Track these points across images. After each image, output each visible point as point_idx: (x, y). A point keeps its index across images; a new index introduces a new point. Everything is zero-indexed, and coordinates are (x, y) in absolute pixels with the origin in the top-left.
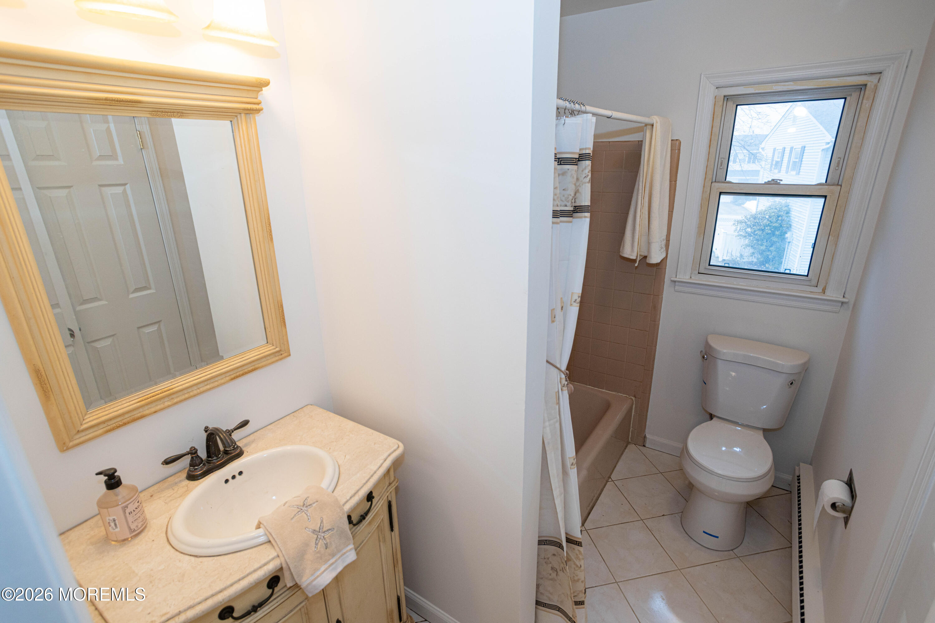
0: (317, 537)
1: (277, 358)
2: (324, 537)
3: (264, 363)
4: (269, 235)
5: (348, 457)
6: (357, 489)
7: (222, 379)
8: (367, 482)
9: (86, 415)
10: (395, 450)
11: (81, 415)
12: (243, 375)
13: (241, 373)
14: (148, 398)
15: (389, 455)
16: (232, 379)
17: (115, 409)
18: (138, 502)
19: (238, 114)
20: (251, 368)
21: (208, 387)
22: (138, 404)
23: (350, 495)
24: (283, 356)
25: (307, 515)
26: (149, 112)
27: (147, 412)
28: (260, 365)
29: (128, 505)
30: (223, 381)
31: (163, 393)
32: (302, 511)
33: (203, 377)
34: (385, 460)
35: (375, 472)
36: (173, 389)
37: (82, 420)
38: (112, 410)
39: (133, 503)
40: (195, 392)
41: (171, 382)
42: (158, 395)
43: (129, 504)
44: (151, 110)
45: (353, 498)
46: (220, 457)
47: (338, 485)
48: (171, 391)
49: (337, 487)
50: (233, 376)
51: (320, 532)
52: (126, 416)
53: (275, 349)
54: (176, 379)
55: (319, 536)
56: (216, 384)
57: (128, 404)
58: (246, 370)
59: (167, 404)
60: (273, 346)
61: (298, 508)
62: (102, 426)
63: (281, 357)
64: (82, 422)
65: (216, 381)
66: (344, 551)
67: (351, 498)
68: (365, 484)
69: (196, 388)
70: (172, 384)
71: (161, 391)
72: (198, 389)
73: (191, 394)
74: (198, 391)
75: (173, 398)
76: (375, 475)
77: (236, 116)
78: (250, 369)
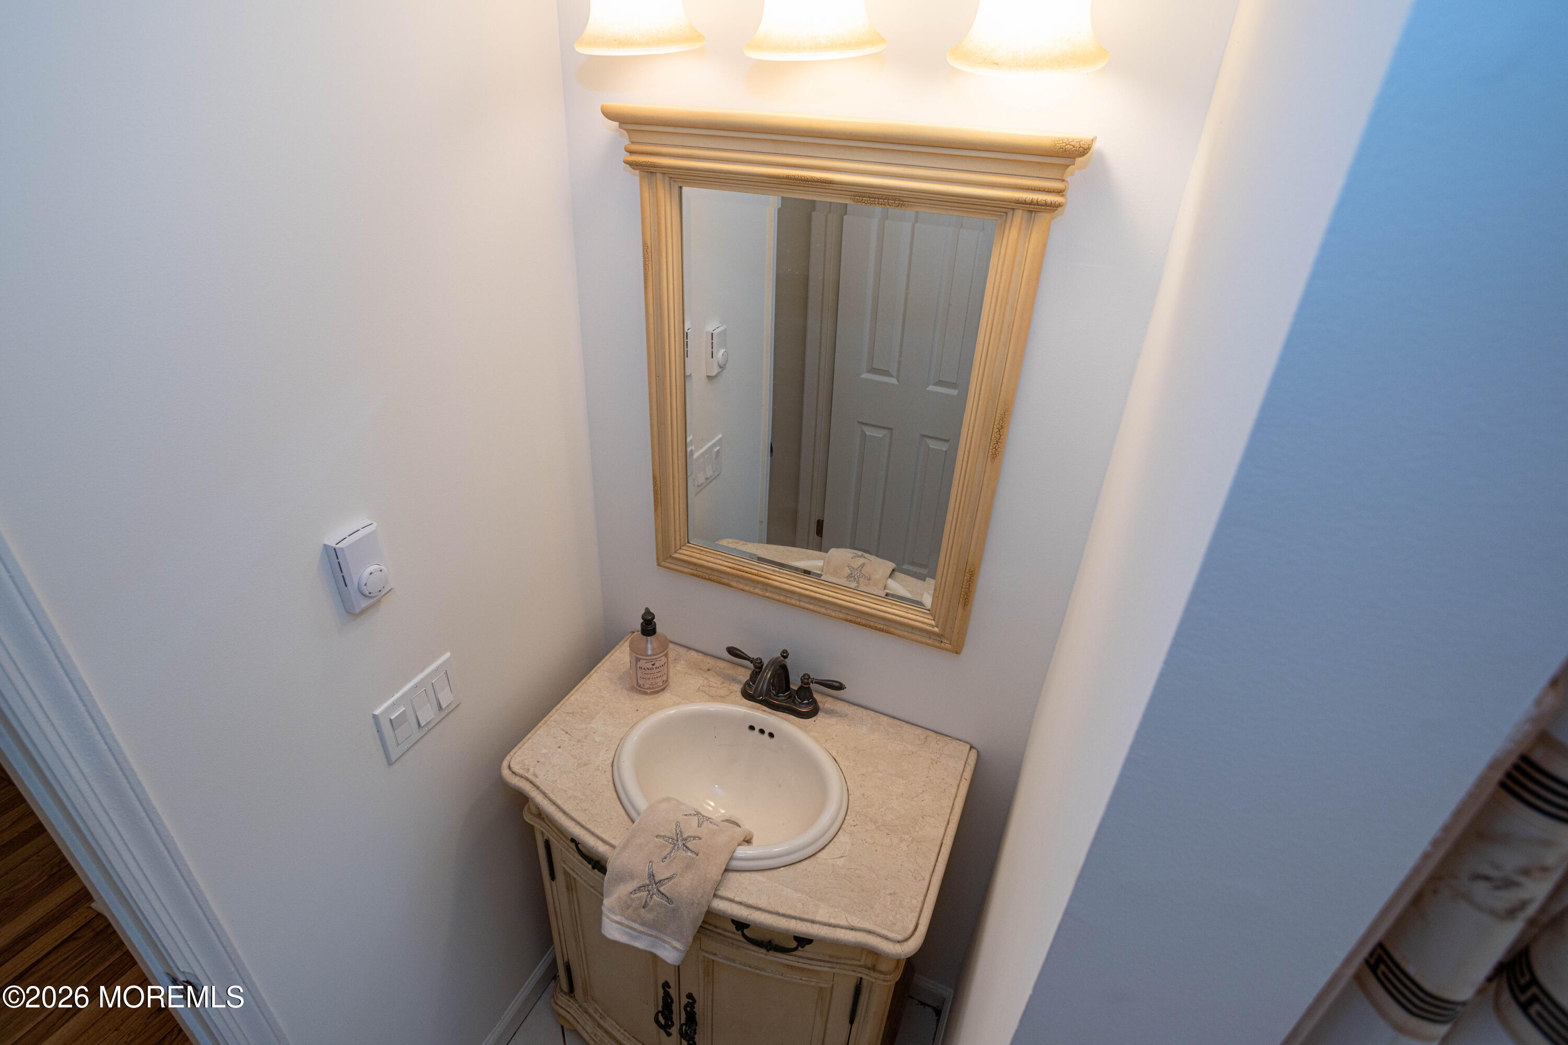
0: (648, 885)
1: (930, 642)
2: (653, 894)
3: (905, 634)
4: (991, 447)
5: (840, 862)
6: (760, 906)
7: (833, 610)
8: (784, 915)
9: (685, 545)
10: (887, 938)
11: (678, 543)
12: (865, 625)
13: (864, 622)
14: (741, 571)
15: (869, 932)
16: (847, 620)
17: (708, 559)
18: (653, 665)
19: (1009, 210)
20: (882, 627)
21: (812, 607)
22: (729, 570)
23: (744, 899)
24: (943, 645)
25: (671, 852)
26: (849, 197)
27: (734, 584)
28: (896, 632)
29: (641, 659)
30: (833, 614)
31: (757, 576)
32: (675, 842)
33: (809, 590)
34: (852, 929)
35: (813, 922)
36: (770, 579)
37: (678, 547)
38: (705, 557)
39: (646, 661)
40: (793, 602)
41: (774, 571)
42: (752, 574)
43: (643, 659)
44: (852, 193)
45: (742, 907)
46: (779, 697)
47: (766, 873)
48: (767, 580)
49: (760, 874)
50: (849, 618)
51: (656, 884)
52: (715, 573)
53: (933, 626)
54: (781, 571)
55: (650, 887)
56: (823, 610)
57: (721, 562)
58: (872, 624)
59: (757, 591)
60: (934, 620)
61: (677, 834)
62: (692, 567)
63: (937, 644)
64: (678, 550)
65: (825, 607)
66: (666, 938)
67: (740, 903)
68: (778, 914)
69: (797, 598)
70: (773, 573)
71: (757, 572)
72: (800, 601)
73: (788, 600)
74: (798, 603)
75: (766, 590)
76: (809, 924)
77: (1006, 213)
78: (879, 626)
